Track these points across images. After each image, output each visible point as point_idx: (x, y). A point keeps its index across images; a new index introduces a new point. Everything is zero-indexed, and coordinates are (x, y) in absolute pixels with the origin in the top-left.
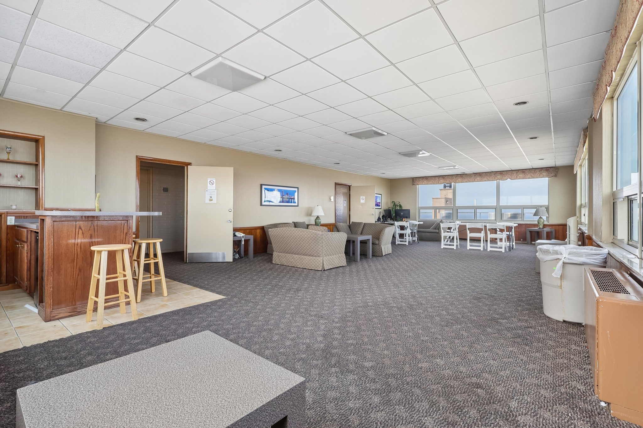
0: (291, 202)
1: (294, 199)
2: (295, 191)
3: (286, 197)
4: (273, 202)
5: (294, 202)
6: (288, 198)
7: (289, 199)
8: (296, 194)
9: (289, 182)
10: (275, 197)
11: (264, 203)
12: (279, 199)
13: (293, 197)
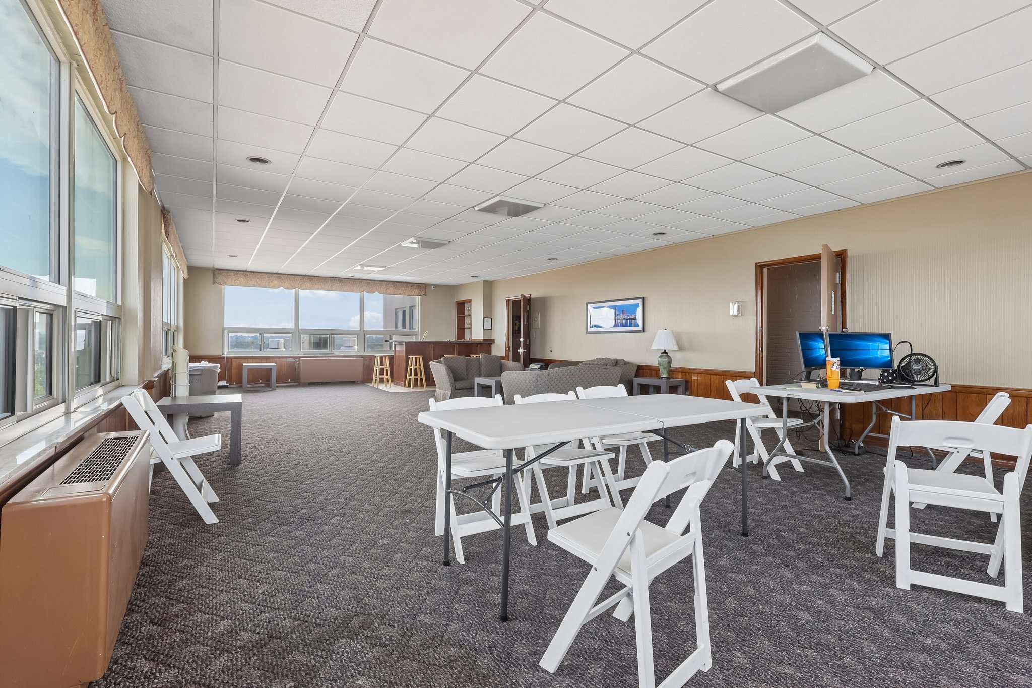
0: (631, 325)
1: (635, 319)
2: (638, 305)
3: (622, 316)
4: (601, 327)
5: (636, 325)
6: (624, 319)
7: (627, 319)
8: (639, 311)
9: (629, 289)
10: (604, 317)
11: (590, 330)
12: (613, 322)
13: (633, 316)
